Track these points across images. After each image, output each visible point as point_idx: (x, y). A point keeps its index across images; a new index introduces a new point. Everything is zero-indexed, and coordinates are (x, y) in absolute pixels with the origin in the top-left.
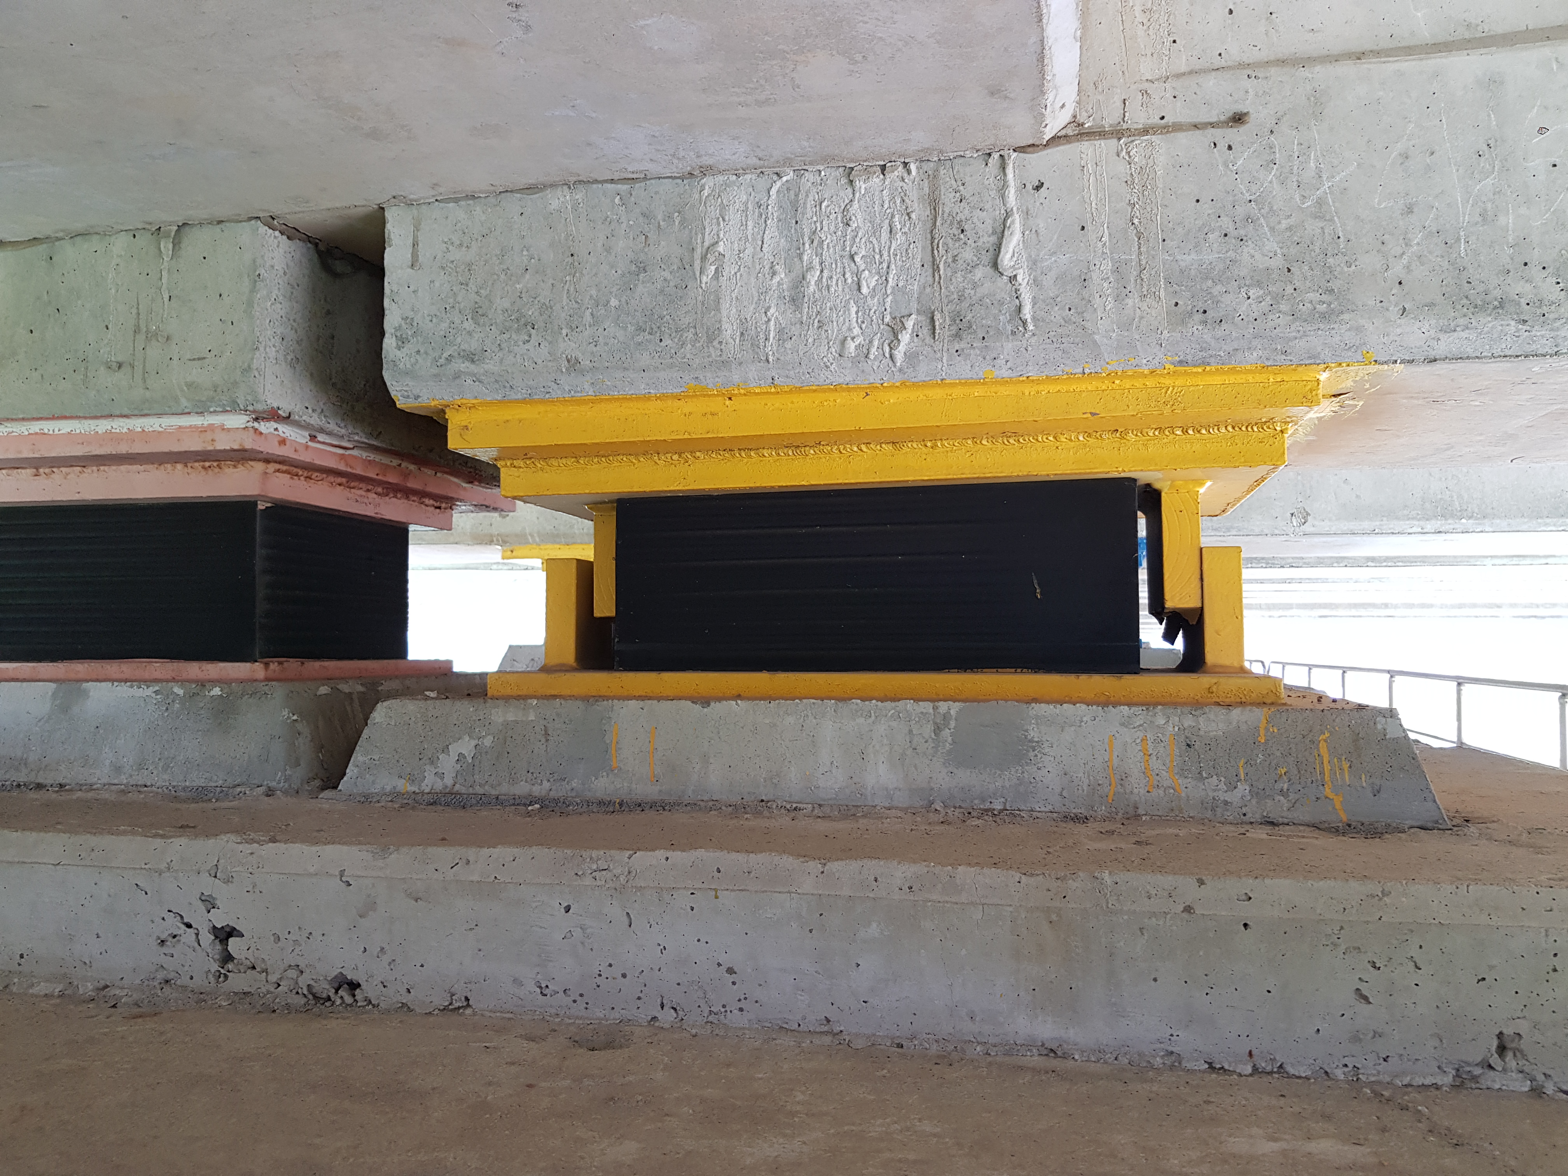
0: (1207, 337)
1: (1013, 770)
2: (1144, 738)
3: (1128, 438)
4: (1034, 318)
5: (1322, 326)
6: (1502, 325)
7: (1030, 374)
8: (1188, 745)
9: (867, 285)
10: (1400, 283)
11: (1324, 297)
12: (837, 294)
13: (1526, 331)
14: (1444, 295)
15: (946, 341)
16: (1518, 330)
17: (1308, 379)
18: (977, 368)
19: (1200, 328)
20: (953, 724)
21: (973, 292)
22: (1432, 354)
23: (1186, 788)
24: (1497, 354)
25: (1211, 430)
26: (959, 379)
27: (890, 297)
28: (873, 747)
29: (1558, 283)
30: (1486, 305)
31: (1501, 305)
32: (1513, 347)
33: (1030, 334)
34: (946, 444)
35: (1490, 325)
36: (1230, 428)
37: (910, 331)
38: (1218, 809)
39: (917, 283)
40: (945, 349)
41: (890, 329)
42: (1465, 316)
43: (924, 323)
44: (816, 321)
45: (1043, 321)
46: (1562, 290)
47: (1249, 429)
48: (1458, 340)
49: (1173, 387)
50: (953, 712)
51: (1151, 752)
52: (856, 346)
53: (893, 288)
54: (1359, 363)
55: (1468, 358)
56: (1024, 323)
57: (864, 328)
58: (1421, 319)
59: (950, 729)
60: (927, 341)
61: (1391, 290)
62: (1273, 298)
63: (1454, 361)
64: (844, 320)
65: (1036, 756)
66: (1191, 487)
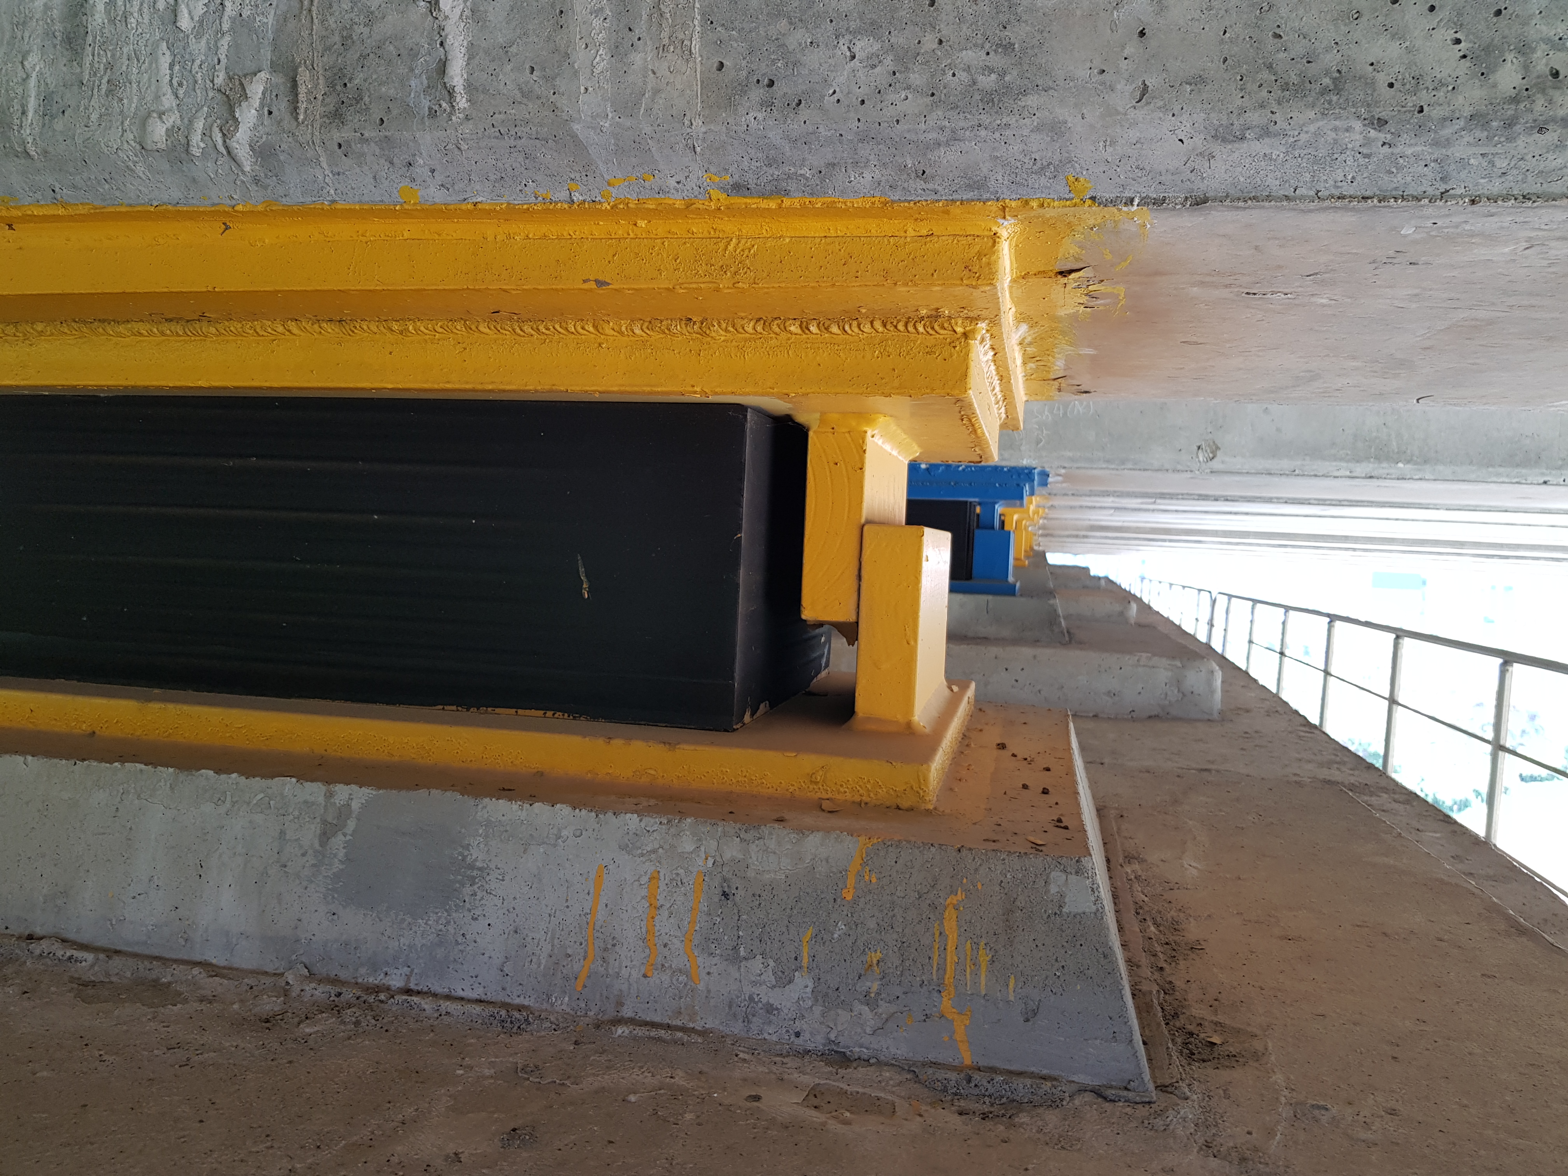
0: (775, 136)
1: (433, 917)
2: (655, 875)
3: (713, 334)
4: (469, 86)
5: (985, 119)
6: (1335, 129)
7: (479, 200)
8: (725, 895)
9: (190, 13)
10: (1142, 34)
11: (997, 60)
12: (140, 30)
13: (1384, 144)
14: (1225, 60)
15: (317, 125)
16: (1368, 142)
17: (977, 233)
18: (386, 183)
19: (760, 116)
20: (351, 824)
21: (366, 30)
22: (1201, 187)
23: (709, 973)
24: (1327, 193)
25: (847, 328)
26: (360, 202)
27: (227, 38)
28: (220, 856)
29: (1458, 41)
30: (1308, 86)
31: (1338, 86)
32: (1359, 178)
33: (461, 116)
34: (422, 328)
35: (1312, 128)
36: (878, 325)
37: (257, 104)
38: (754, 1019)
39: (273, 12)
40: (317, 141)
41: (225, 99)
42: (1262, 106)
43: (282, 88)
44: (105, 81)
45: (485, 91)
46: (1464, 57)
47: (911, 328)
48: (1248, 160)
49: (739, 239)
50: (355, 805)
51: (661, 902)
52: (167, 130)
53: (233, 20)
54: (1062, 203)
55: (1269, 198)
56: (451, 93)
57: (181, 96)
58: (1177, 109)
59: (345, 835)
60: (285, 124)
61: (1123, 47)
62: (898, 59)
63: (1241, 204)
64: (150, 79)
65: (474, 894)
66: (854, 423)
